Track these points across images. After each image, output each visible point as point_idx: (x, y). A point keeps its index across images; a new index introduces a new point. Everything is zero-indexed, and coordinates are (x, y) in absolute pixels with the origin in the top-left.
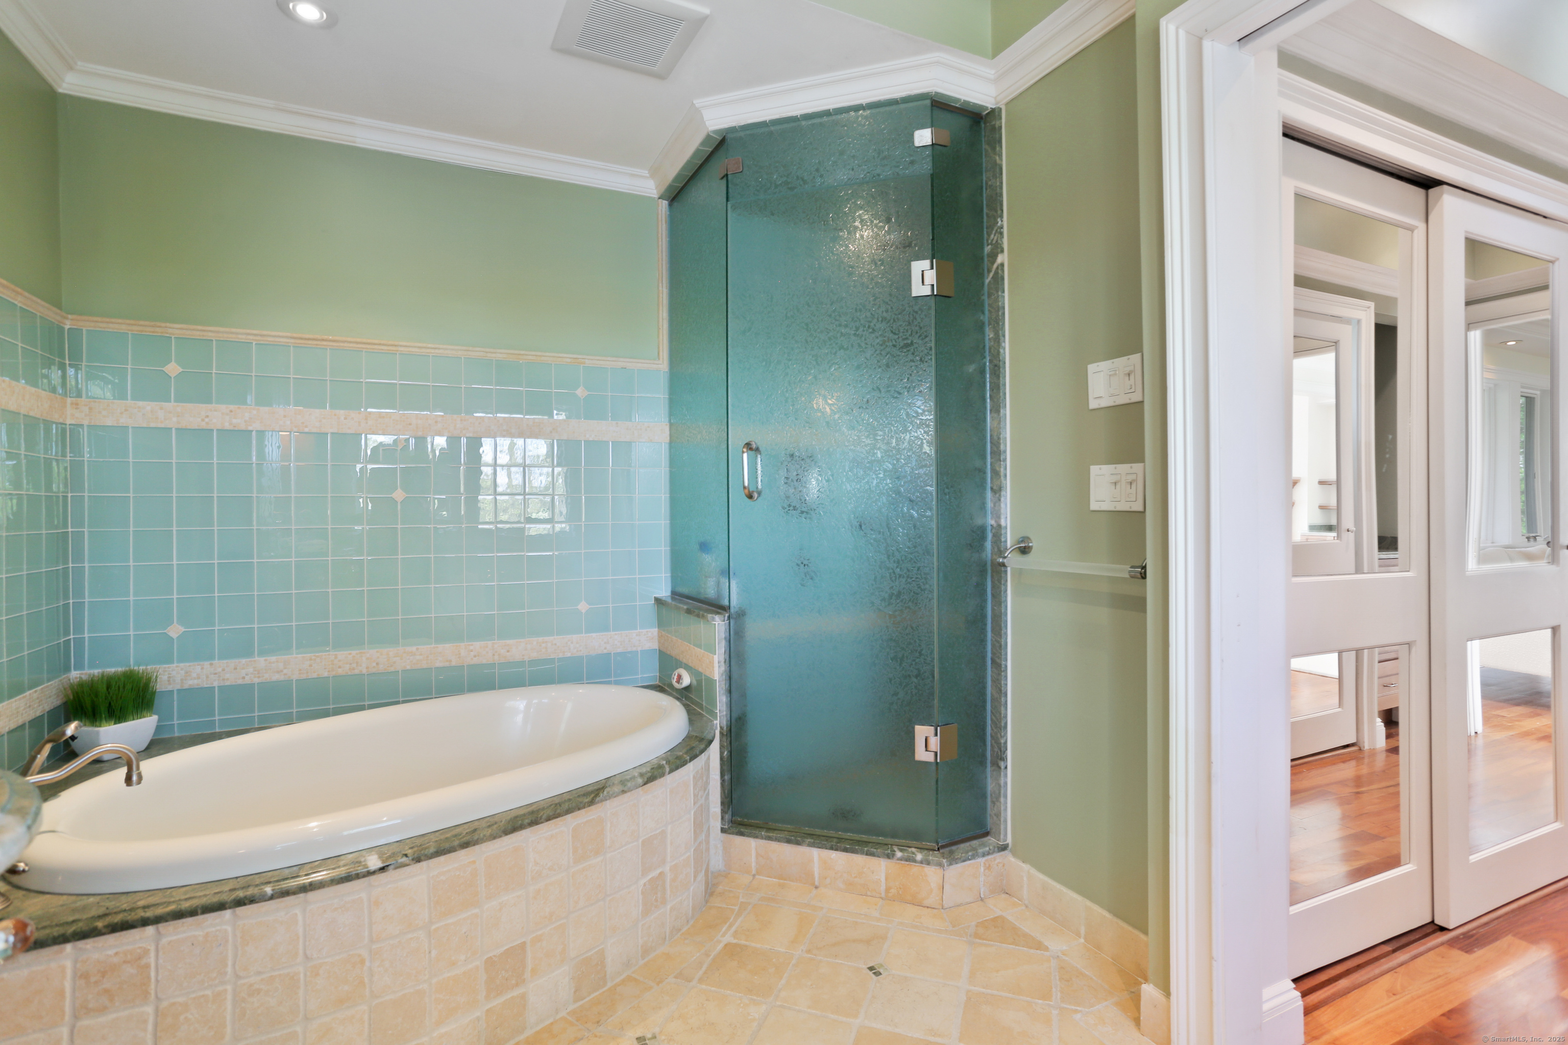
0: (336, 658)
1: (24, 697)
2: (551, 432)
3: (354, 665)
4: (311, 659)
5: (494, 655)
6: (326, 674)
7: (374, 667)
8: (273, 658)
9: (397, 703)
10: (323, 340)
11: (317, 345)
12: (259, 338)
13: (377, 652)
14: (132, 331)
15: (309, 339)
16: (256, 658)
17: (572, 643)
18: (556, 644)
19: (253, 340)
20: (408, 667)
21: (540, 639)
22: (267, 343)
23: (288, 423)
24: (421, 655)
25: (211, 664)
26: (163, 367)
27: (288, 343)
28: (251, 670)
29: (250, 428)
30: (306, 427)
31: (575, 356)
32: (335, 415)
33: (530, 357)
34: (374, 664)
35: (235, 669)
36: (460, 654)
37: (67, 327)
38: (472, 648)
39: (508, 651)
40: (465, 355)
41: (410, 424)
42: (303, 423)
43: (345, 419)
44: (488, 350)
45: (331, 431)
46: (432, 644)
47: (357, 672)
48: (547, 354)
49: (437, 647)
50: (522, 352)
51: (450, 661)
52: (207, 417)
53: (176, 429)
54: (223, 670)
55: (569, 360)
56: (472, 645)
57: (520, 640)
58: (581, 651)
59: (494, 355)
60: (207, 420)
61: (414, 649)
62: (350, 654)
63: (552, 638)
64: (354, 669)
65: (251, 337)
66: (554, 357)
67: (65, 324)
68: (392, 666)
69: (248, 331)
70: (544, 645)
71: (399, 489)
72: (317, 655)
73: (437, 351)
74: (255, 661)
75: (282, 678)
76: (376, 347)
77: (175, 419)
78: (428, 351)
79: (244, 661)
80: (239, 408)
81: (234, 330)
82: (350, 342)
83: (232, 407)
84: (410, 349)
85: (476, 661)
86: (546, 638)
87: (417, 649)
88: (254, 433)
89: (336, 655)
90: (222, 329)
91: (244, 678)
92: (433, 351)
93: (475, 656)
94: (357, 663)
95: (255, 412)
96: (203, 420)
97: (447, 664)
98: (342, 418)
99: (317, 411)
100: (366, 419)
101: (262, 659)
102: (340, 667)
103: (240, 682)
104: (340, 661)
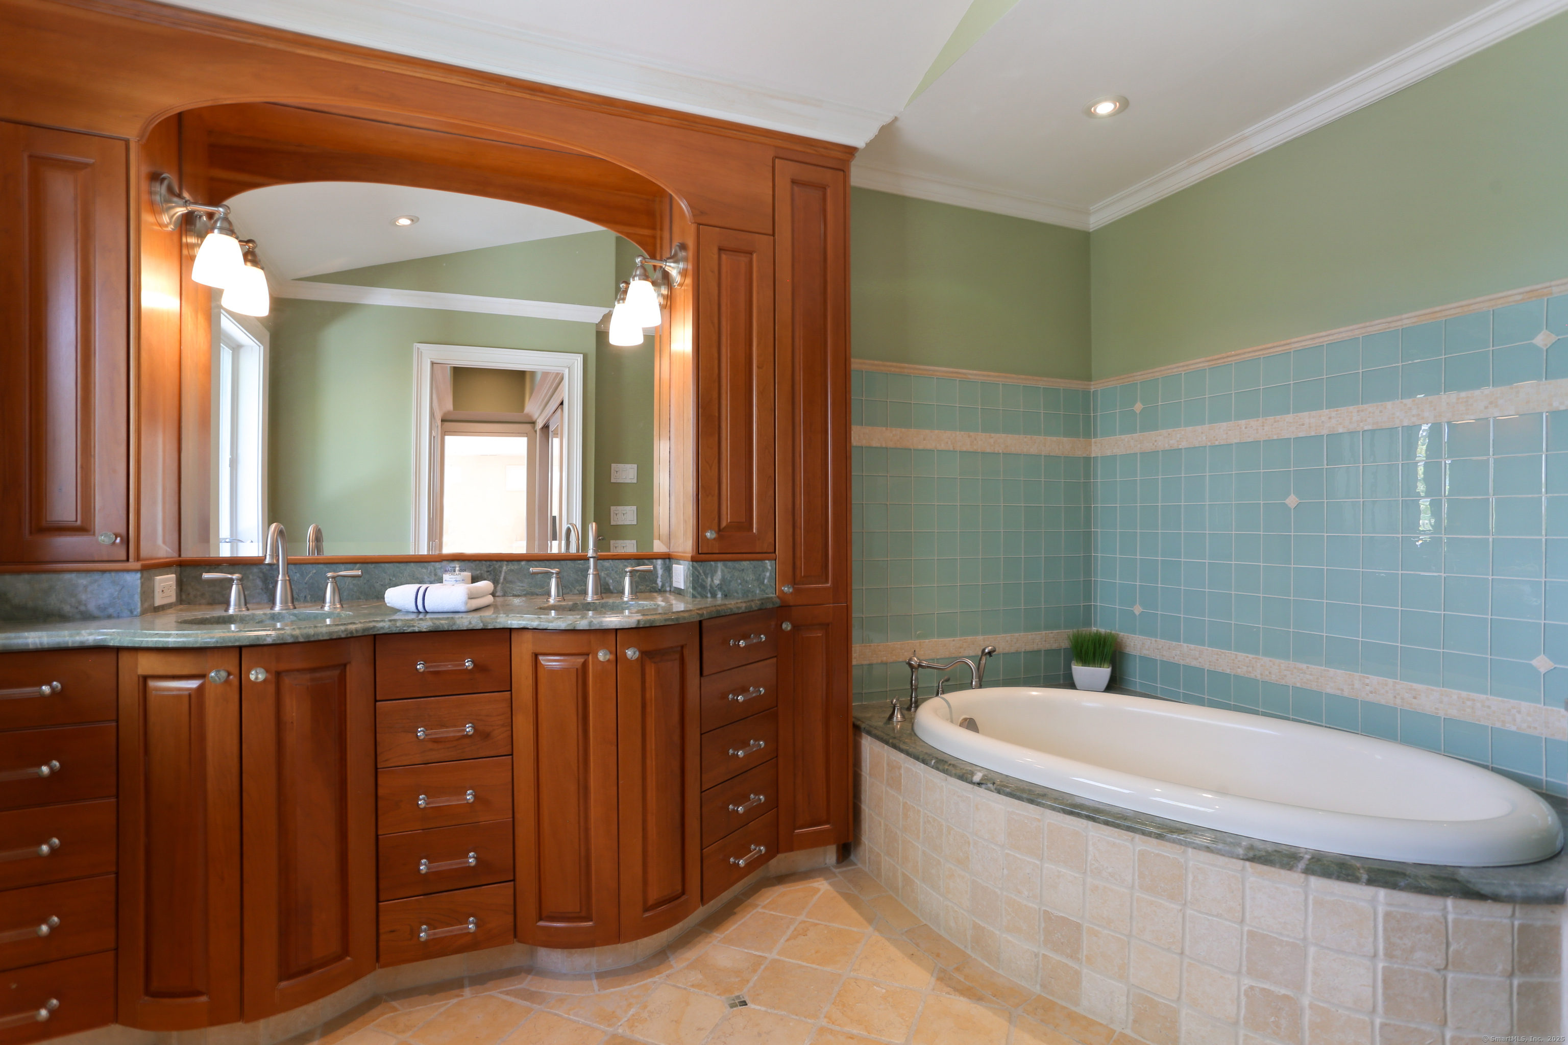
0: (1236, 658)
1: (1040, 634)
2: (1486, 408)
3: (1250, 669)
4: (1217, 654)
5: (1395, 697)
6: (1228, 671)
7: (1267, 675)
8: (1192, 646)
9: (1288, 719)
10: (1228, 357)
11: (1224, 362)
12: (1185, 368)
13: (1270, 661)
14: (1119, 384)
15: (1218, 359)
16: (1182, 643)
17: (1519, 712)
18: (1489, 707)
19: (1182, 371)
20: (1298, 685)
21: (1464, 694)
22: (1190, 371)
23: (1204, 438)
24: (1311, 675)
25: (1156, 641)
26: (1133, 407)
27: (1204, 366)
28: (1178, 652)
29: (1180, 447)
30: (1217, 440)
31: (1528, 288)
32: (1238, 426)
33: (1453, 311)
34: (1267, 673)
35: (1169, 649)
36: (1353, 685)
37: (1092, 390)
38: (1367, 681)
39: (1415, 698)
40: (1364, 333)
41: (1303, 425)
42: (1214, 437)
43: (1246, 428)
44: (1389, 319)
45: (1236, 441)
46: (1322, 666)
47: (1252, 676)
48: (1478, 300)
49: (1328, 671)
50: (1437, 309)
51: (1342, 690)
52: (1156, 441)
53: (1140, 453)
54: (1162, 647)
55: (1519, 297)
56: (1368, 678)
57: (1433, 688)
58: (1535, 728)
59: (1399, 323)
60: (1155, 444)
61: (1304, 666)
62: (1247, 657)
63: (1483, 697)
64: (1250, 672)
65: (1180, 369)
66: (1491, 300)
67: (1091, 389)
68: (1283, 679)
69: (1178, 365)
70: (1469, 703)
71: (1292, 494)
72: (1222, 651)
73: (1330, 338)
74: (1180, 645)
75: (1198, 665)
76: (1271, 350)
77: (1139, 446)
78: (1321, 340)
79: (1174, 643)
80: (1174, 431)
81: (1169, 367)
82: (1249, 352)
83: (1170, 430)
84: (1304, 344)
85: (1371, 698)
86: (1474, 695)
87: (1308, 667)
88: (1183, 451)
89: (1236, 655)
90: (1162, 368)
91: (1174, 658)
92: (1326, 339)
93: (1371, 692)
94: (1253, 667)
95: (1183, 433)
96: (1153, 444)
97: (1338, 693)
98: (1244, 428)
99: (1224, 424)
100: (1263, 426)
101: (1185, 645)
102: (1239, 667)
103: (1172, 660)
104: (1239, 661)
